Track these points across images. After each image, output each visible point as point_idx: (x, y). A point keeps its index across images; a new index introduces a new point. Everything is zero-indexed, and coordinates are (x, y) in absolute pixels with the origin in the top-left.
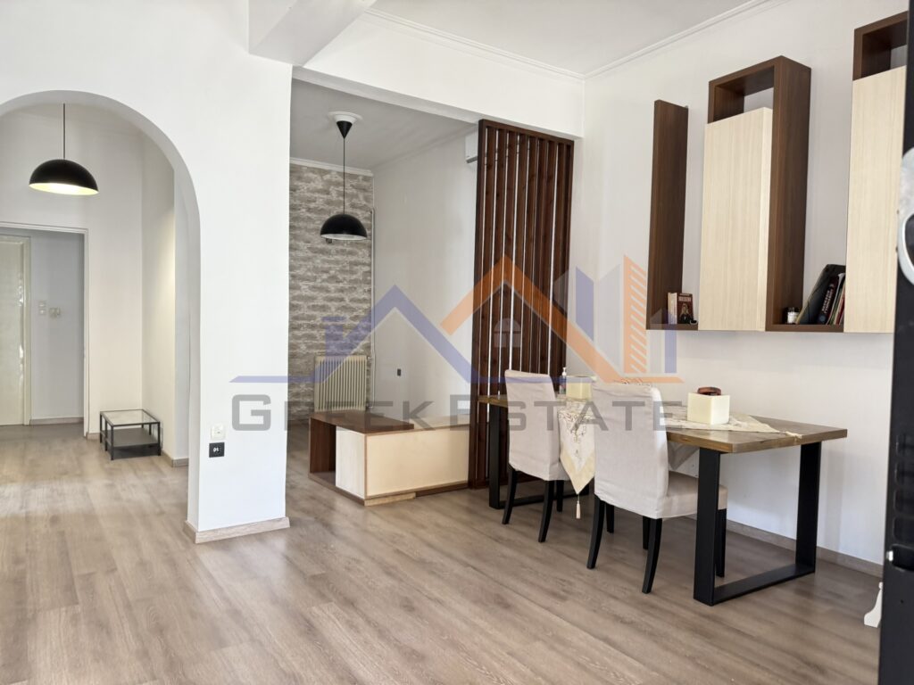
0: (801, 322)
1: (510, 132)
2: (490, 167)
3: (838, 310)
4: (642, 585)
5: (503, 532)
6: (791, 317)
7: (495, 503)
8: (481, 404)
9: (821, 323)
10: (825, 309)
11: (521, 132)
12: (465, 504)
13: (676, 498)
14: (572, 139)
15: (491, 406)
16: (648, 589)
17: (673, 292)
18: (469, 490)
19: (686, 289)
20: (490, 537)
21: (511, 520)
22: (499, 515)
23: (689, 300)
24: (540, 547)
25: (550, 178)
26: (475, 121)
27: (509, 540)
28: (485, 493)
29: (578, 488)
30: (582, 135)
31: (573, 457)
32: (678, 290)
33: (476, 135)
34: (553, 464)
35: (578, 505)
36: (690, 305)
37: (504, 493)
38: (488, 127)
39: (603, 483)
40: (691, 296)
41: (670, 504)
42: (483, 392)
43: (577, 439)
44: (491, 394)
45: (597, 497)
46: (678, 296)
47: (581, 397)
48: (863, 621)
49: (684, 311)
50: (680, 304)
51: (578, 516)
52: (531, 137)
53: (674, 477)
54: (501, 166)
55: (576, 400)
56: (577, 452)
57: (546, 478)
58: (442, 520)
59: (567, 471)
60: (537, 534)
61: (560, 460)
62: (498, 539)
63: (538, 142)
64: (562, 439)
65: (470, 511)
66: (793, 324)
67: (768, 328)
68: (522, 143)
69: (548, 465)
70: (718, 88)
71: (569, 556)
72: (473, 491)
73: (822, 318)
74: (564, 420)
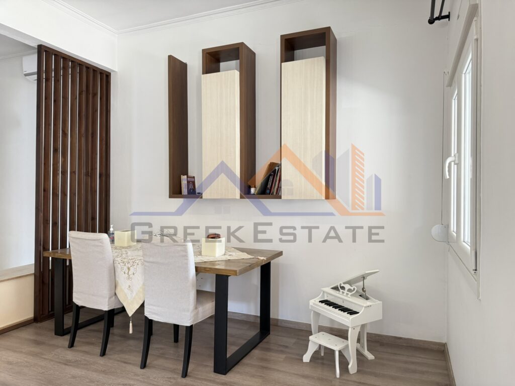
0: (258, 194)
1: (63, 58)
2: (47, 80)
3: (276, 187)
4: (181, 372)
5: (70, 355)
6: (253, 190)
7: (60, 331)
8: (44, 257)
9: (267, 194)
10: (269, 186)
11: (73, 60)
12: (33, 338)
13: (200, 309)
14: (110, 72)
15: (52, 258)
16: (185, 374)
17: (184, 175)
18: (35, 324)
19: (190, 173)
20: (60, 363)
21: (75, 344)
22: (65, 340)
23: (193, 180)
24: (102, 361)
25: (95, 95)
26: (35, 45)
27: (76, 361)
28: (50, 324)
29: (131, 311)
30: (116, 70)
31: (126, 291)
32: (186, 173)
33: (35, 57)
34: (110, 298)
35: (131, 324)
36: (194, 183)
37: (68, 321)
38: (46, 51)
39: (151, 307)
40: (194, 177)
41: (197, 314)
42: (46, 249)
43: (129, 278)
44: (52, 250)
45: (146, 317)
46: (187, 177)
47: (126, 246)
48: (302, 360)
49: (191, 186)
50: (188, 182)
51: (131, 331)
52: (80, 64)
53: (200, 293)
54: (57, 81)
55: (123, 248)
56: (129, 286)
57: (106, 308)
58: (12, 357)
59: (122, 301)
60: (98, 350)
61: (115, 294)
62: (67, 363)
63: (84, 69)
64: (117, 279)
65: (38, 343)
66: (254, 194)
67: (241, 197)
68: (73, 68)
69: (107, 300)
70: (207, 55)
71: (125, 363)
72: (39, 325)
73: (268, 191)
74: (119, 266)
